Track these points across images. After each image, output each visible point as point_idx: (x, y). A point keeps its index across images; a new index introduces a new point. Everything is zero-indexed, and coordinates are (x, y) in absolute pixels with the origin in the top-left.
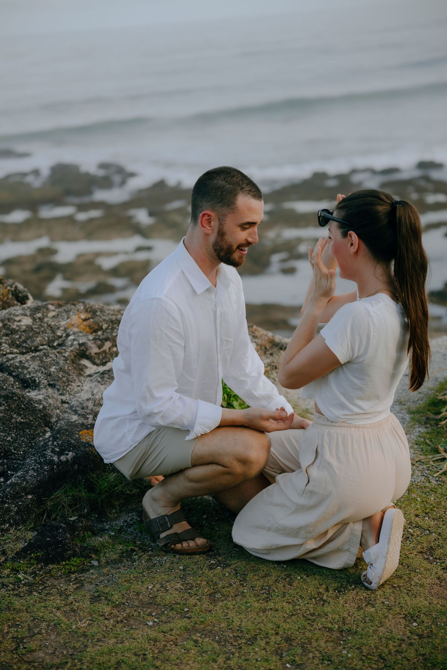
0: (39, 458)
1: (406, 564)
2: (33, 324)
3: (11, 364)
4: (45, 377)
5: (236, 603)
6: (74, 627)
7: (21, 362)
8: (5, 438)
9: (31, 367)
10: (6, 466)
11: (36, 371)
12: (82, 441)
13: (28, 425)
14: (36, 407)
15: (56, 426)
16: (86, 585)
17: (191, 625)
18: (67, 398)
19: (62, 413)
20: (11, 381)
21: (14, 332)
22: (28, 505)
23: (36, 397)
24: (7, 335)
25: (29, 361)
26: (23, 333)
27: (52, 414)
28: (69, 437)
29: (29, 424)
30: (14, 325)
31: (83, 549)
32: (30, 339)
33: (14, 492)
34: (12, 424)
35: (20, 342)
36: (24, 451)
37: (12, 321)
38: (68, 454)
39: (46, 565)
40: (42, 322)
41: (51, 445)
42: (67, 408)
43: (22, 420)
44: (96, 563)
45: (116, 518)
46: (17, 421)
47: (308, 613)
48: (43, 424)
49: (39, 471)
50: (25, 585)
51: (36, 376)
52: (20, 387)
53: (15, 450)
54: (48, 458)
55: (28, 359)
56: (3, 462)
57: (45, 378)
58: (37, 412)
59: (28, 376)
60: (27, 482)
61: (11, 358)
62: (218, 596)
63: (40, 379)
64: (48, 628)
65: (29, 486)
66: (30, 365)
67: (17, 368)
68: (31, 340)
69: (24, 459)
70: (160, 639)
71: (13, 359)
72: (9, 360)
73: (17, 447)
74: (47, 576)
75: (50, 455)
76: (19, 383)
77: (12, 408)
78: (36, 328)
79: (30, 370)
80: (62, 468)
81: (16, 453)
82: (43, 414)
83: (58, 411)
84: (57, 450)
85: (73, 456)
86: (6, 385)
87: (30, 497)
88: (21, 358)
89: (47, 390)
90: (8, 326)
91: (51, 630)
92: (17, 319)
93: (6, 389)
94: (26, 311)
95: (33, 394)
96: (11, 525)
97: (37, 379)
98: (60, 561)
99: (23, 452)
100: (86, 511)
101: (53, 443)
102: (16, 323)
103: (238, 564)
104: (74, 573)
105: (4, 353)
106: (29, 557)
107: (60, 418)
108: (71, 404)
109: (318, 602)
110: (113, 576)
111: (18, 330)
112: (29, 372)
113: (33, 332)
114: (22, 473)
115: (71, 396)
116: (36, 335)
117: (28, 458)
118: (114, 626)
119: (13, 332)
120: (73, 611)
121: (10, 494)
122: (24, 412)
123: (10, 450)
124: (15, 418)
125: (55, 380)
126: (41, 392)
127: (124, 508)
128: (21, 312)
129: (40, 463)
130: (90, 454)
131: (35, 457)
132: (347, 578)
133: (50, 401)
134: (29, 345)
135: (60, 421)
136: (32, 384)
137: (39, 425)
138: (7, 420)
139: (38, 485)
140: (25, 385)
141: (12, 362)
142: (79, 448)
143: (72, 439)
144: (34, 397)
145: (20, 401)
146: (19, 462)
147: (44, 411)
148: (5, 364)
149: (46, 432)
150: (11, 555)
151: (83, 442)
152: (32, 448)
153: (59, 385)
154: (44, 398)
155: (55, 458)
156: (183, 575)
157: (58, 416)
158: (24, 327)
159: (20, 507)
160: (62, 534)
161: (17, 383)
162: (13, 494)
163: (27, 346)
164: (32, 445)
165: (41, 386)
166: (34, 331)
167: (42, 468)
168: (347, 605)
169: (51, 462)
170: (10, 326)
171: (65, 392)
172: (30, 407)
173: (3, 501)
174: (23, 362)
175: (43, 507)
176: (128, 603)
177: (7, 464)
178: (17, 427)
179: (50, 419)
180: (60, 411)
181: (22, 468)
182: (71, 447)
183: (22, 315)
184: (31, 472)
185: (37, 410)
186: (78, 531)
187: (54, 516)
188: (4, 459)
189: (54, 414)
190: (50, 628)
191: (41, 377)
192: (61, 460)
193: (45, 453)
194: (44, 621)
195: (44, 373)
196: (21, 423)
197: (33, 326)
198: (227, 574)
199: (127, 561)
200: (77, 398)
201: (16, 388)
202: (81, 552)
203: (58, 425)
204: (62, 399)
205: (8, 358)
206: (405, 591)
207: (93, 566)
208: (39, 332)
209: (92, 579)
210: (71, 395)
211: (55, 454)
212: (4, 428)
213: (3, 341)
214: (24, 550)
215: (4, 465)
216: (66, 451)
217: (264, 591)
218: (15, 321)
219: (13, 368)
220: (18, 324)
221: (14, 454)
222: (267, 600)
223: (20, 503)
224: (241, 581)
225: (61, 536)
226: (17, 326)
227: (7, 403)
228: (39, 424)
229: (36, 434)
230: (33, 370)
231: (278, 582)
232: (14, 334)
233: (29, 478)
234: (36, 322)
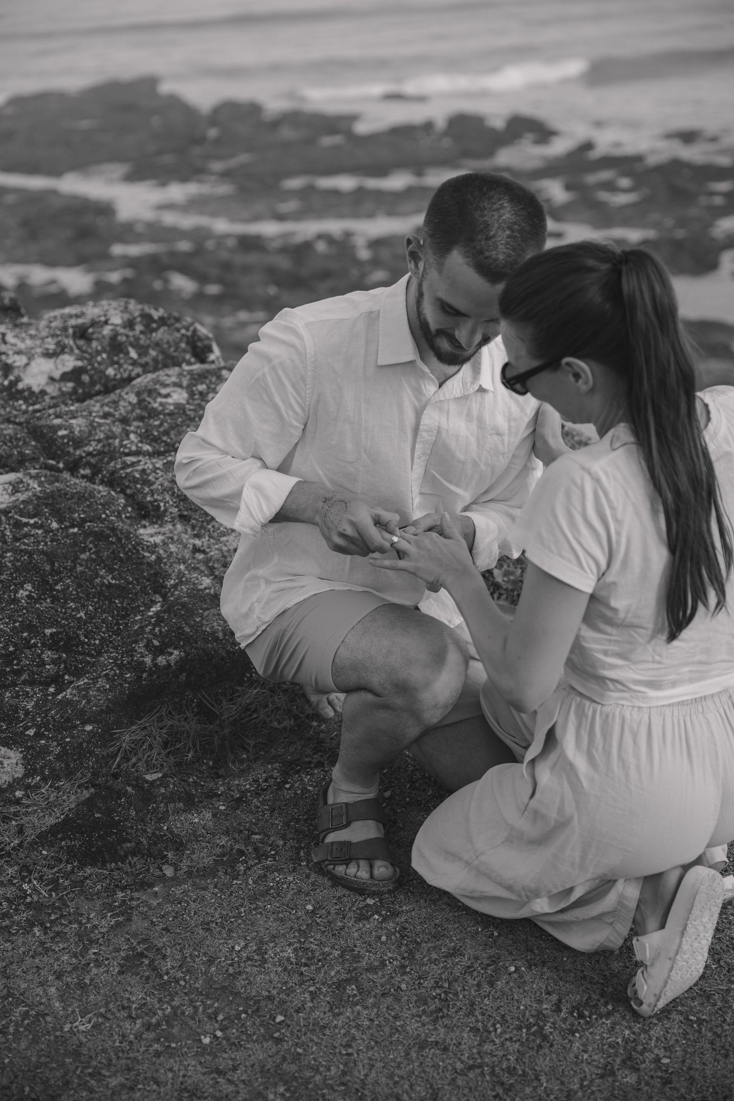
0: (122, 657)
1: (726, 962)
2: (188, 403)
3: (127, 473)
4: (175, 502)
5: (378, 1015)
6: (67, 1028)
7: (143, 471)
8: (74, 613)
9: (158, 483)
10: (62, 666)
11: (165, 490)
12: (204, 628)
13: (122, 591)
14: (144, 557)
15: (172, 595)
16: (135, 918)
17: (274, 1062)
18: (205, 544)
19: (189, 571)
20: (118, 505)
21: (153, 415)
22: (81, 744)
23: (152, 540)
24: (141, 418)
25: (158, 471)
26: (168, 417)
27: (170, 571)
28: (183, 620)
29: (124, 588)
30: (155, 402)
31: (155, 840)
32: (176, 429)
33: (62, 717)
34: (94, 587)
35: (158, 432)
36: (102, 640)
37: (154, 395)
38: (171, 654)
39: (82, 866)
40: (203, 400)
41: (150, 633)
42: (199, 561)
43: (114, 582)
44: (169, 871)
45: (243, 771)
46: (104, 583)
47: (504, 1067)
48: (150, 589)
49: (115, 680)
50: (29, 906)
51: (161, 498)
52: (134, 515)
53: (86, 637)
54: (135, 658)
55: (157, 466)
56: (60, 657)
57: (175, 505)
58: (144, 567)
59: (149, 499)
60: (89, 701)
61: (129, 463)
62: (351, 989)
63: (167, 505)
64: (23, 1020)
65: (90, 708)
66: (157, 479)
67: (136, 481)
68: (178, 430)
69: (100, 654)
70: (204, 1090)
71: (133, 464)
72: (125, 466)
73: (91, 631)
74: (73, 892)
75: (141, 653)
76: (133, 508)
77: (101, 557)
78: (190, 410)
79: (155, 487)
80: (158, 677)
81: (86, 643)
82: (152, 572)
83: (182, 567)
84: (156, 643)
85: (181, 658)
86: (108, 512)
87: (89, 728)
88: (146, 463)
89: (174, 525)
90: (146, 403)
91: (26, 1028)
92: (164, 391)
93: (105, 519)
94: (183, 379)
95: (148, 533)
96: (44, 779)
97: (162, 504)
98: (107, 862)
99: (100, 640)
100: (190, 755)
101: (154, 629)
102: (159, 400)
103: (413, 913)
104: (123, 889)
105: (127, 451)
106: (57, 846)
107: (184, 579)
108: (209, 556)
109: (532, 1037)
110: (188, 905)
111: (162, 411)
112: (152, 490)
113: (184, 417)
114: (86, 680)
115: (212, 541)
116: (188, 422)
117: (105, 652)
118: (139, 1037)
119: (153, 413)
120: (82, 986)
121: (54, 720)
122: (120, 567)
123: (78, 636)
124: (102, 577)
125: (191, 509)
126: (162, 530)
127: (263, 753)
128: (174, 379)
129: (120, 667)
130: (212, 656)
131: (117, 653)
132: (603, 984)
133: (173, 548)
134: (172, 439)
135: (181, 585)
136: (152, 513)
137: (142, 592)
138: (86, 580)
139: (107, 707)
140: (143, 513)
141: (129, 470)
142: (196, 643)
143: (186, 624)
144: (146, 538)
145: (119, 545)
146: (88, 659)
147: (157, 567)
148: (118, 473)
149: (154, 603)
150: (30, 835)
151: (206, 631)
152: (118, 635)
153: (196, 519)
154: (163, 541)
155: (148, 660)
156: (307, 925)
157: (180, 575)
158: (172, 408)
159: (66, 746)
160: (124, 809)
161: (130, 509)
162: (59, 721)
163: (169, 440)
164: (119, 629)
165: (166, 518)
166: (186, 415)
167: (121, 674)
168: (586, 1056)
169: (139, 667)
170: (149, 403)
171: (203, 531)
172: (134, 556)
173: (39, 733)
174: (148, 471)
175: (115, 744)
176: (185, 980)
177: (65, 662)
178: (100, 594)
179: (164, 581)
180: (187, 567)
181: (89, 672)
182: (181, 639)
183: (174, 386)
184: (101, 682)
185: (144, 563)
186: (155, 803)
187: (134, 760)
188: (64, 652)
189: (174, 571)
190: (26, 1022)
191: (168, 502)
192: (157, 664)
193: (134, 647)
194: (23, 1002)
195: (176, 495)
196: (110, 586)
197: (188, 406)
198: (384, 938)
199: (226, 873)
200: (220, 545)
201: (126, 517)
202: (150, 845)
203: (176, 593)
204: (194, 545)
205: (124, 463)
206: (709, 1034)
207: (163, 878)
208: (194, 418)
209: (150, 908)
210: (213, 538)
211: (150, 651)
212: (77, 594)
213: (132, 428)
214: (54, 830)
215: (60, 664)
216: (170, 647)
217: (438, 991)
218: (160, 395)
219: (129, 481)
220: (164, 400)
221: (83, 643)
222: (437, 1016)
223: (68, 740)
224: (403, 958)
225: (120, 812)
226: (161, 404)
227: (96, 546)
228: (144, 591)
229: (133, 608)
230: (160, 487)
231: (471, 973)
232: (153, 418)
233: (95, 693)
234: (194, 400)
